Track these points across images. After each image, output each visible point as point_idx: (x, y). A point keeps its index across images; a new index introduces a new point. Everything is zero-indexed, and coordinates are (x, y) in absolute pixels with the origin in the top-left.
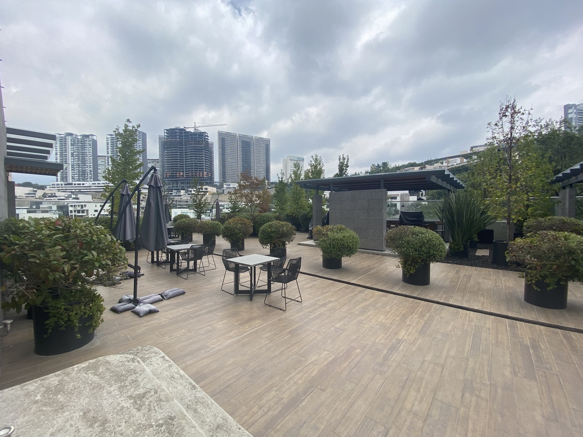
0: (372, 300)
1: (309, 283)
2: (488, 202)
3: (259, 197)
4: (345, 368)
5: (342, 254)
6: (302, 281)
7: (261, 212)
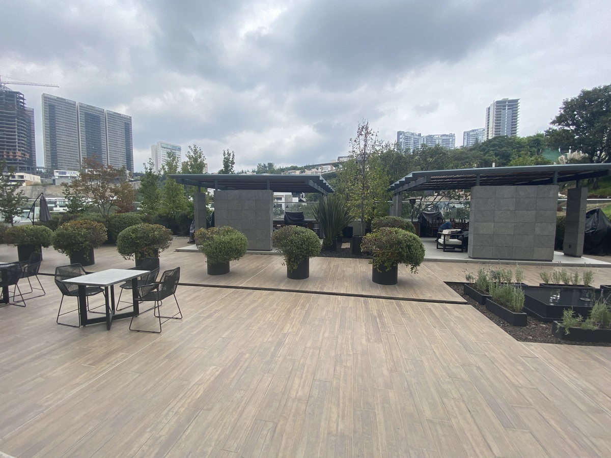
0: (260, 300)
1: (191, 294)
2: (349, 204)
3: (116, 192)
4: (234, 377)
5: (230, 258)
6: (182, 294)
7: (119, 212)
